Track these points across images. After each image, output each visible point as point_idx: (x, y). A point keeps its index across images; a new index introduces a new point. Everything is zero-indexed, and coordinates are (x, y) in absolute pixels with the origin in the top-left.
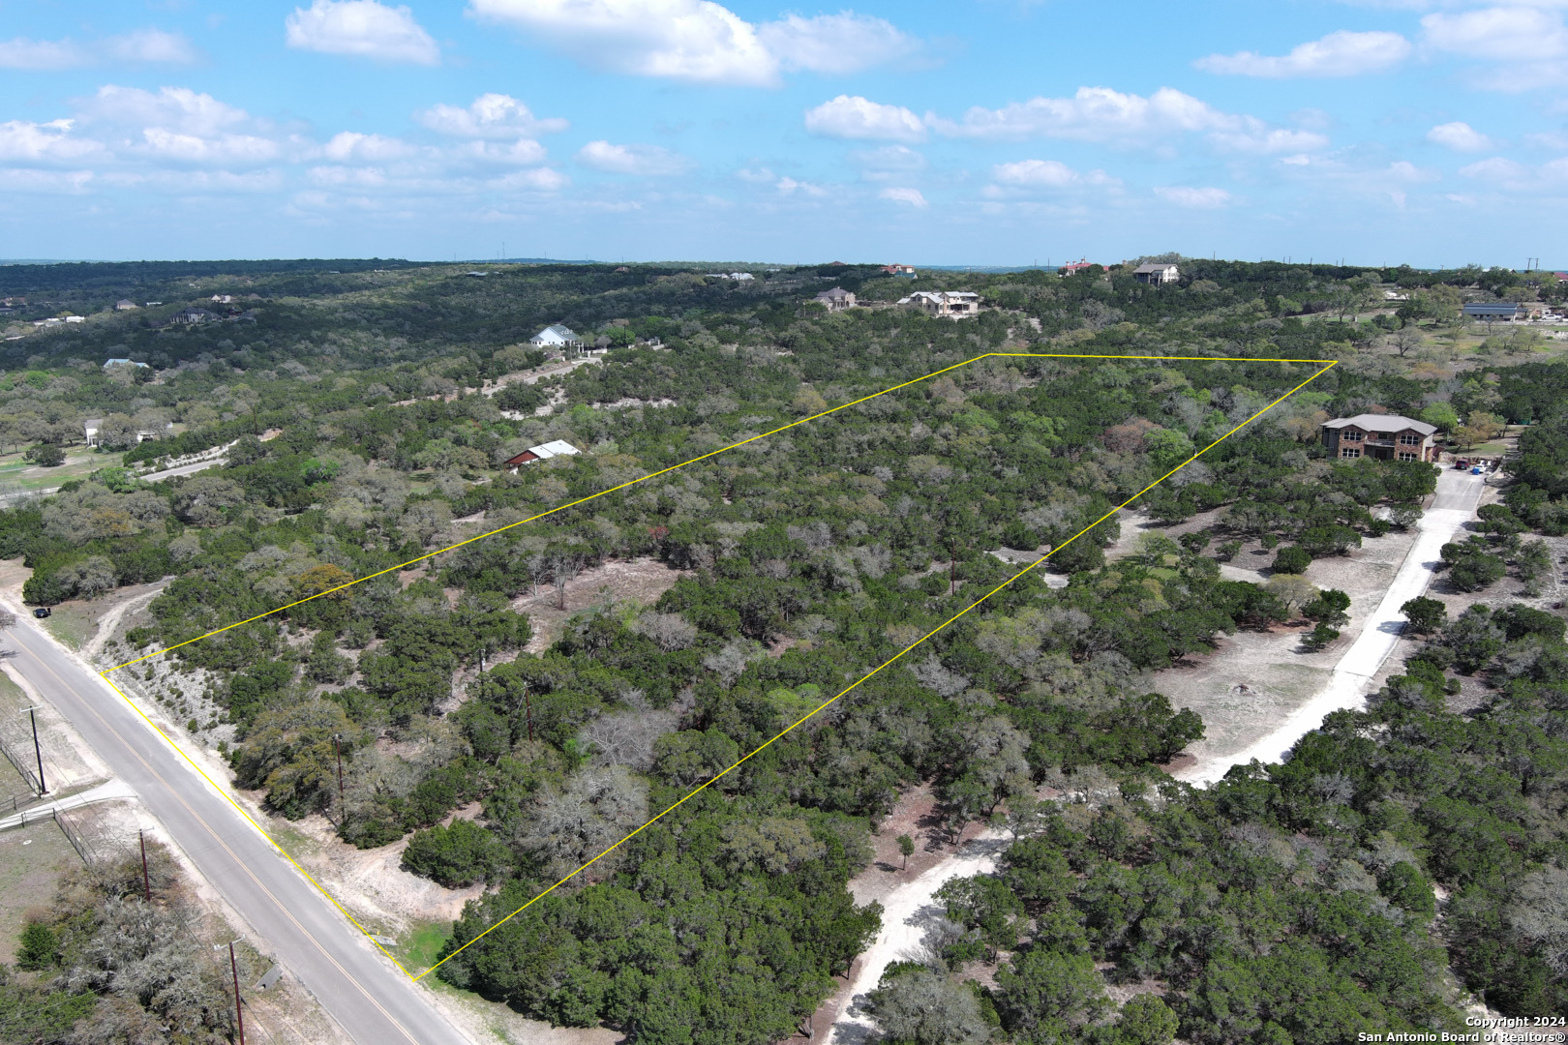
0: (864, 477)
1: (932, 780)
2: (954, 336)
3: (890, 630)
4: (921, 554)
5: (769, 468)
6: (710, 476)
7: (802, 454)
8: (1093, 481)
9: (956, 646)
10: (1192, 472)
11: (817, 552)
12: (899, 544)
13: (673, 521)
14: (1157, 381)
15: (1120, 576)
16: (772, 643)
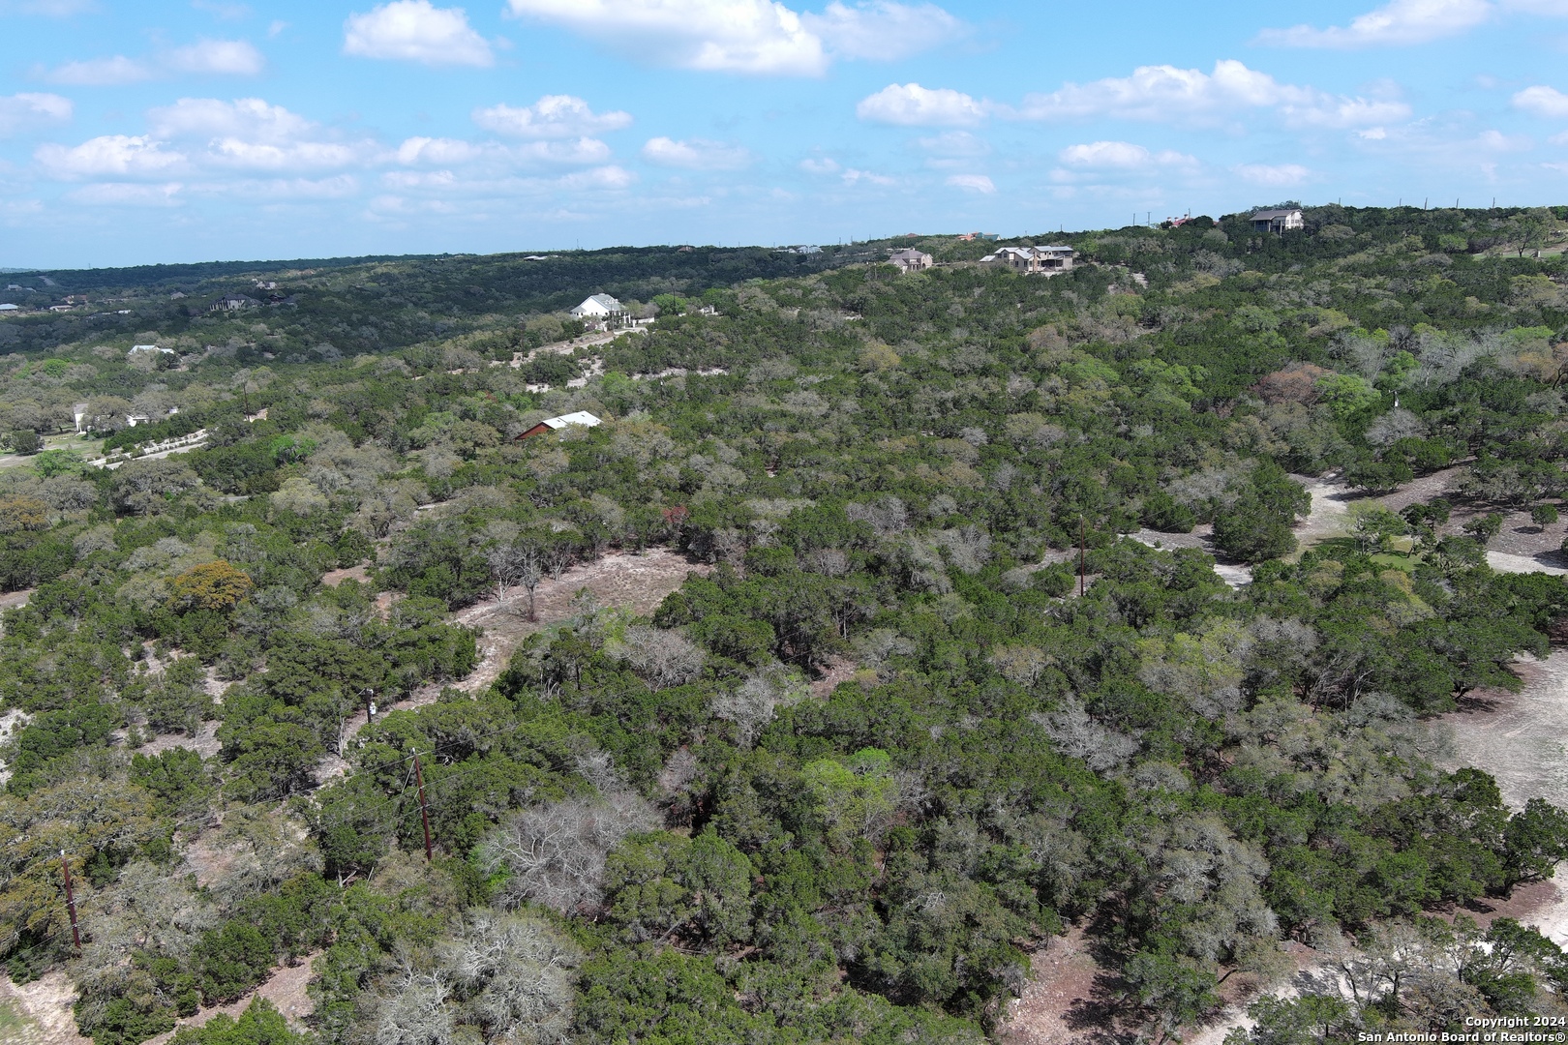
0: (949, 441)
1: (1085, 924)
2: (1048, 293)
3: (998, 655)
4: (1031, 539)
5: (828, 434)
6: (750, 442)
7: (870, 415)
8: (1254, 440)
9: (1107, 681)
10: (1400, 424)
11: (889, 537)
12: (999, 526)
13: (697, 500)
14: (1314, 323)
15: (1339, 566)
16: (822, 669)
